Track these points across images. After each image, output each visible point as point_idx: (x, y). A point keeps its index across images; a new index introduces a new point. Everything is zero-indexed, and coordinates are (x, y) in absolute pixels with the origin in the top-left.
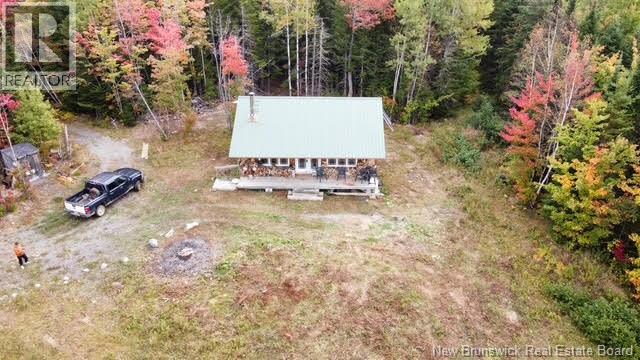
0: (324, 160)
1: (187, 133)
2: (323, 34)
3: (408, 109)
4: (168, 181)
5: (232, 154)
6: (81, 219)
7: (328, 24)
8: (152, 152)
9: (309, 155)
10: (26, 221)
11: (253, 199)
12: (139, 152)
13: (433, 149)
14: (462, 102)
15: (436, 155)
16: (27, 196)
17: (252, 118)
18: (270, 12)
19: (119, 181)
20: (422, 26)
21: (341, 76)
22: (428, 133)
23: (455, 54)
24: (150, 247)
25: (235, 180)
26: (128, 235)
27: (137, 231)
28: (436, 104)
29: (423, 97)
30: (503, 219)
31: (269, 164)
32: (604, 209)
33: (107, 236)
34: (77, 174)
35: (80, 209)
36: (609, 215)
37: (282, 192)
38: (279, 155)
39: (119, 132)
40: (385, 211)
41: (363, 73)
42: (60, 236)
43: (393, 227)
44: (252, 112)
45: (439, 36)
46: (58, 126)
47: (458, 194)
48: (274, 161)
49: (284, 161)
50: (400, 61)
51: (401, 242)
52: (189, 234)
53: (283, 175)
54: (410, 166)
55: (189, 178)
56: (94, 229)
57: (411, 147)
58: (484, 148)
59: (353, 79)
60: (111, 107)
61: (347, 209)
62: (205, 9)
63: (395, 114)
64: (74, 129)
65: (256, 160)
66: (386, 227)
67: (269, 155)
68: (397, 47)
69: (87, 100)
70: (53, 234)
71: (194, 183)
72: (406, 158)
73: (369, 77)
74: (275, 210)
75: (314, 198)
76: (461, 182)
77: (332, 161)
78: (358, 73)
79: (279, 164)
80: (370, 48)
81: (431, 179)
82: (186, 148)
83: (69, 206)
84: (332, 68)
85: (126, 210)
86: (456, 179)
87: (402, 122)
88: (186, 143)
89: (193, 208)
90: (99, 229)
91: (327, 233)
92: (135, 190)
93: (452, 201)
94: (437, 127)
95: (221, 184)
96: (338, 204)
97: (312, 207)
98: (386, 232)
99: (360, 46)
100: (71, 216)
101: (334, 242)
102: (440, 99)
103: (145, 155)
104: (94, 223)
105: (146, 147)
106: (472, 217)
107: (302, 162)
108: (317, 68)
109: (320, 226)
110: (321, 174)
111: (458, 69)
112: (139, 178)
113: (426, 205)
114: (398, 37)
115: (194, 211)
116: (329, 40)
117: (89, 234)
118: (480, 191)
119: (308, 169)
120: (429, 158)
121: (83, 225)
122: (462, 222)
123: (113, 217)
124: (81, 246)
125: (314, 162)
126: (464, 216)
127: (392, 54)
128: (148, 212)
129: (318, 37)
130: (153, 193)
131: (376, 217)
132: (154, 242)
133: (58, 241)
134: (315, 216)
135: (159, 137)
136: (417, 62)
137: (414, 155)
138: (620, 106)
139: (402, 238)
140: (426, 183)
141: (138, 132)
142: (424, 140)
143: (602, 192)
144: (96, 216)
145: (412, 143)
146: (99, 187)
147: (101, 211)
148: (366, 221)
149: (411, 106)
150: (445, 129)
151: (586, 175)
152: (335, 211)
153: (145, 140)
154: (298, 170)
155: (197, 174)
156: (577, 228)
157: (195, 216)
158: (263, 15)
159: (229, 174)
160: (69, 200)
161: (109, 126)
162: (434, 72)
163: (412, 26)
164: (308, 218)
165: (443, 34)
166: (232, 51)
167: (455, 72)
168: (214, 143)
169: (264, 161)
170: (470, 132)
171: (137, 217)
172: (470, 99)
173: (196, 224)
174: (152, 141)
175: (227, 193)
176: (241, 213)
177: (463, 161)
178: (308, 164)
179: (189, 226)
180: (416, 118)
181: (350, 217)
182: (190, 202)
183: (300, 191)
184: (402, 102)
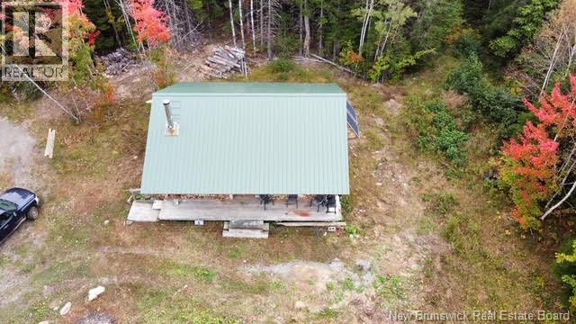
3: (378, 67)
4: (73, 201)
8: (59, 146)
11: (179, 240)
13: (407, 128)
15: (410, 138)
17: (171, 131)
22: (401, 98)
26: (13, 306)
27: (27, 297)
28: (411, 61)
29: (397, 52)
37: (216, 227)
39: (21, 109)
41: (322, 21)
43: (357, 284)
44: (170, 123)
47: (440, 207)
50: (369, 11)
51: (368, 315)
52: (92, 307)
53: (218, 197)
54: (378, 156)
55: (100, 197)
57: (380, 122)
58: (469, 128)
59: (311, 21)
61: (299, 254)
66: (347, 285)
72: (375, 143)
74: (206, 260)
75: (258, 235)
76: (441, 185)
78: (317, 15)
81: (404, 179)
82: (101, 138)
84: (282, 9)
85: (15, 258)
86: (435, 179)
87: (369, 80)
88: (102, 129)
89: (99, 255)
91: (270, 301)
92: (31, 219)
93: (431, 220)
95: (138, 211)
96: (288, 244)
97: (254, 252)
98: (348, 296)
102: (418, 55)
103: (49, 150)
105: (51, 136)
106: (456, 253)
108: (265, 10)
109: (262, 288)
113: (398, 229)
115: (104, 261)
118: (466, 201)
126: (445, 248)
128: (43, 262)
130: (52, 225)
131: (337, 265)
134: (256, 269)
136: (392, 13)
139: (369, 304)
140: (399, 187)
145: (381, 114)
148: (325, 274)
152: (280, 256)
153: (52, 124)
155: (110, 191)
161: (9, 99)
164: (249, 272)
170: (452, 99)
171: (27, 271)
173: (101, 288)
174: (60, 125)
175: (144, 225)
176: (162, 267)
177: (444, 148)
179: (93, 294)
180: (386, 76)
181: (302, 268)
182: (98, 244)
183: (239, 226)
184: (369, 59)
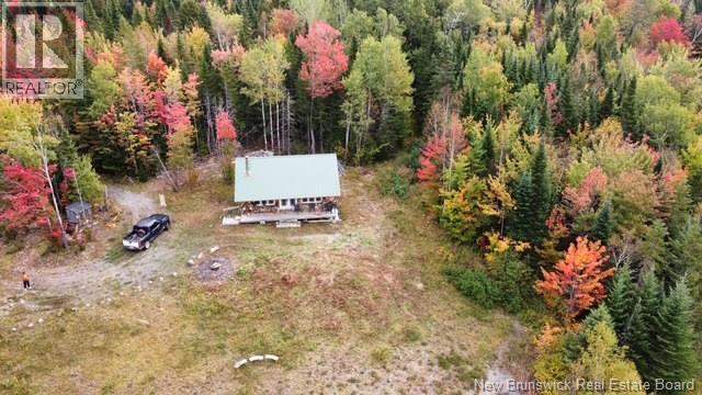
0: (299, 200)
1: (193, 184)
2: (289, 101)
3: (358, 155)
4: (187, 221)
5: (236, 200)
6: (136, 251)
7: (293, 93)
8: (167, 201)
9: (288, 197)
10: (95, 255)
11: (252, 230)
12: (158, 202)
13: (377, 185)
14: (399, 145)
15: (379, 189)
16: (89, 238)
17: (247, 174)
18: (249, 87)
19: (155, 224)
20: (363, 95)
21: (305, 130)
22: (373, 173)
23: (391, 112)
24: (189, 265)
25: (237, 217)
26: (170, 259)
27: (176, 256)
28: (377, 150)
29: (368, 146)
30: (422, 231)
31: (261, 205)
32: (469, 218)
33: (156, 261)
34: (117, 221)
35: (135, 245)
36: (473, 222)
37: (272, 223)
38: (267, 198)
39: (137, 187)
40: (343, 231)
41: (322, 130)
42: (124, 263)
43: (348, 240)
44: (247, 169)
45: (377, 102)
47: (392, 216)
48: (264, 202)
49: (271, 202)
50: (349, 122)
51: (354, 250)
52: (214, 254)
53: (271, 211)
54: (360, 198)
55: (203, 218)
56: (146, 257)
57: (361, 184)
58: (412, 182)
59: (315, 134)
60: (129, 168)
61: (318, 231)
62: (197, 88)
63: (346, 161)
64: (111, 189)
65: (252, 203)
66: (344, 241)
67: (260, 199)
68: (346, 112)
69: (110, 164)
70: (119, 263)
71: (207, 222)
72: (358, 193)
73: (326, 133)
74: (269, 236)
75: (295, 225)
76: (395, 207)
77: (305, 200)
79: (268, 204)
80: (326, 110)
81: (375, 207)
82: (194, 196)
83: (126, 243)
84: (297, 126)
85: (164, 243)
86: (392, 206)
87: (354, 165)
88: (193, 192)
89: (212, 238)
90: (149, 257)
91: (305, 247)
92: (166, 229)
93: (389, 221)
94: (379, 167)
95: (227, 221)
96: (311, 228)
97: (294, 232)
98: (344, 244)
99: (318, 110)
100: (127, 250)
101: (311, 252)
102: (381, 147)
103: (163, 203)
104: (144, 253)
105: (162, 197)
106: (401, 231)
107: (284, 202)
108: (286, 127)
109: (300, 243)
110: (298, 209)
111: (392, 123)
112: (168, 221)
113: (372, 225)
114: (347, 104)
115: (214, 240)
116: (294, 105)
117: (143, 260)
118: (408, 213)
119: (289, 206)
120: (374, 192)
121: (138, 255)
122: (394, 234)
123: (156, 249)
124: (141, 268)
125: (292, 201)
126: (396, 230)
127: (342, 116)
128: (180, 244)
129: (285, 103)
130: (179, 231)
131: (338, 235)
132: (191, 261)
133: (124, 266)
134: (297, 238)
135: (170, 189)
136: (362, 122)
137: (363, 191)
139: (354, 247)
140: (372, 210)
141: (152, 185)
142: (370, 178)
143: (467, 209)
144: (145, 249)
145: (362, 181)
146: (145, 228)
147: (147, 245)
148: (330, 238)
149: (360, 153)
150: (386, 168)
151: (459, 200)
152: (309, 233)
153: (159, 192)
154: (281, 207)
155: (208, 214)
156: (458, 231)
157: (214, 244)
158: (244, 91)
159: (231, 214)
160: (125, 239)
161: (127, 183)
162: (374, 129)
163: (356, 97)
164: (292, 239)
165: (379, 99)
166: (224, 121)
167: (391, 126)
168: (213, 191)
169: (258, 202)
170: (404, 170)
171: (173, 247)
172: (407, 142)
173: (216, 248)
174: (165, 192)
175: (234, 226)
176: (246, 239)
177: (397, 192)
178: (289, 203)
179: (213, 250)
180: (364, 162)
181: (319, 237)
182: (209, 235)
183: (284, 222)
184: (353, 150)
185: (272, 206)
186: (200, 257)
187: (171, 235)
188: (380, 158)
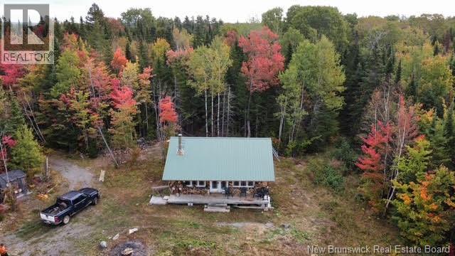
0: (230, 182)
1: (133, 163)
2: (230, 95)
3: (290, 146)
4: (117, 197)
5: (164, 178)
6: (52, 226)
7: (233, 89)
8: (107, 177)
9: (220, 178)
10: (10, 228)
11: (179, 212)
12: (98, 177)
13: (308, 175)
14: (328, 141)
15: (311, 179)
16: (13, 209)
17: (180, 153)
18: (194, 81)
19: (82, 197)
20: (298, 90)
21: (242, 123)
22: (304, 163)
23: (321, 108)
24: (101, 248)
25: (166, 197)
26: (85, 238)
27: (92, 235)
28: (309, 142)
29: (300, 138)
30: (363, 227)
31: (191, 185)
32: (436, 219)
33: (69, 239)
34: (51, 193)
35: (51, 219)
36: (440, 224)
37: (200, 206)
38: (198, 179)
39: (85, 162)
40: (275, 220)
41: (258, 121)
42: (34, 239)
43: (281, 232)
44: (180, 148)
45: (310, 97)
46: (41, 157)
47: (329, 208)
48: (195, 183)
49: (202, 183)
50: (283, 113)
51: (288, 244)
52: (131, 237)
53: (201, 193)
54: (292, 187)
55: (132, 196)
56: (61, 233)
57: (293, 173)
58: (345, 174)
59: (251, 126)
60: (80, 145)
61: (248, 219)
62: (150, 79)
63: (280, 150)
64: (52, 160)
65: (182, 182)
66: (276, 232)
67: (191, 178)
68: (281, 104)
69: (64, 140)
70: (30, 238)
71: (135, 199)
72: (290, 182)
73: (262, 124)
74: (195, 220)
75: (224, 210)
76: (330, 198)
77: (236, 183)
78: (254, 121)
79: (198, 186)
80: (262, 104)
81: (308, 196)
82: (131, 173)
83: (43, 216)
84: (236, 118)
85: (85, 219)
86: (326, 196)
87: (286, 156)
88: (132, 170)
89: (135, 218)
90: (64, 234)
91: (232, 237)
92: (93, 204)
93: (324, 213)
94: (312, 160)
95: (155, 200)
96: (241, 215)
97: (222, 217)
98: (276, 236)
99: (255, 103)
100: (43, 223)
101: (237, 244)
102: (312, 140)
103: (102, 179)
104: (60, 229)
105: (103, 173)
106: (339, 225)
107: (215, 183)
108: (226, 118)
109: (228, 231)
110: (228, 193)
111: (323, 118)
112: (97, 196)
113: (305, 216)
114: (282, 97)
115: (136, 220)
116: (234, 99)
117: (56, 237)
118: (345, 206)
119: (219, 189)
120: (306, 181)
121: (52, 231)
122: (332, 228)
123: (76, 224)
124: (49, 247)
125: (224, 183)
126: (333, 224)
127: (278, 109)
128: (101, 221)
129: (226, 97)
130: (106, 207)
131: (269, 225)
132: (104, 243)
133: (33, 243)
134: (224, 224)
135: (113, 166)
136: (295, 114)
137: (295, 179)
138: (439, 144)
139: (288, 240)
140: (305, 199)
141: (98, 162)
142: (301, 168)
143: (434, 207)
144: (63, 224)
145: (294, 170)
146: (67, 202)
147: (66, 220)
148: (262, 228)
149: (292, 144)
150: (317, 161)
151: (421, 194)
152: (238, 220)
153: (103, 168)
154: (212, 190)
155: (138, 193)
156: (418, 233)
157: (135, 224)
158: (189, 82)
159: (161, 193)
160: (44, 212)
161: (78, 158)
162: (306, 121)
163: (291, 90)
164: (219, 225)
165: (312, 95)
166: (167, 106)
167: (321, 121)
168: (152, 170)
169: (188, 183)
170: (334, 163)
171: (92, 224)
172: (333, 139)
173: (136, 230)
174: (108, 168)
175: (159, 207)
176: (170, 221)
177: (331, 183)
178: (219, 185)
179: (131, 231)
180: (296, 153)
181: (250, 225)
182: (133, 213)
183: (213, 205)
184: (285, 142)
185: (202, 187)
186: (114, 238)
187: (96, 212)
188: (311, 150)
